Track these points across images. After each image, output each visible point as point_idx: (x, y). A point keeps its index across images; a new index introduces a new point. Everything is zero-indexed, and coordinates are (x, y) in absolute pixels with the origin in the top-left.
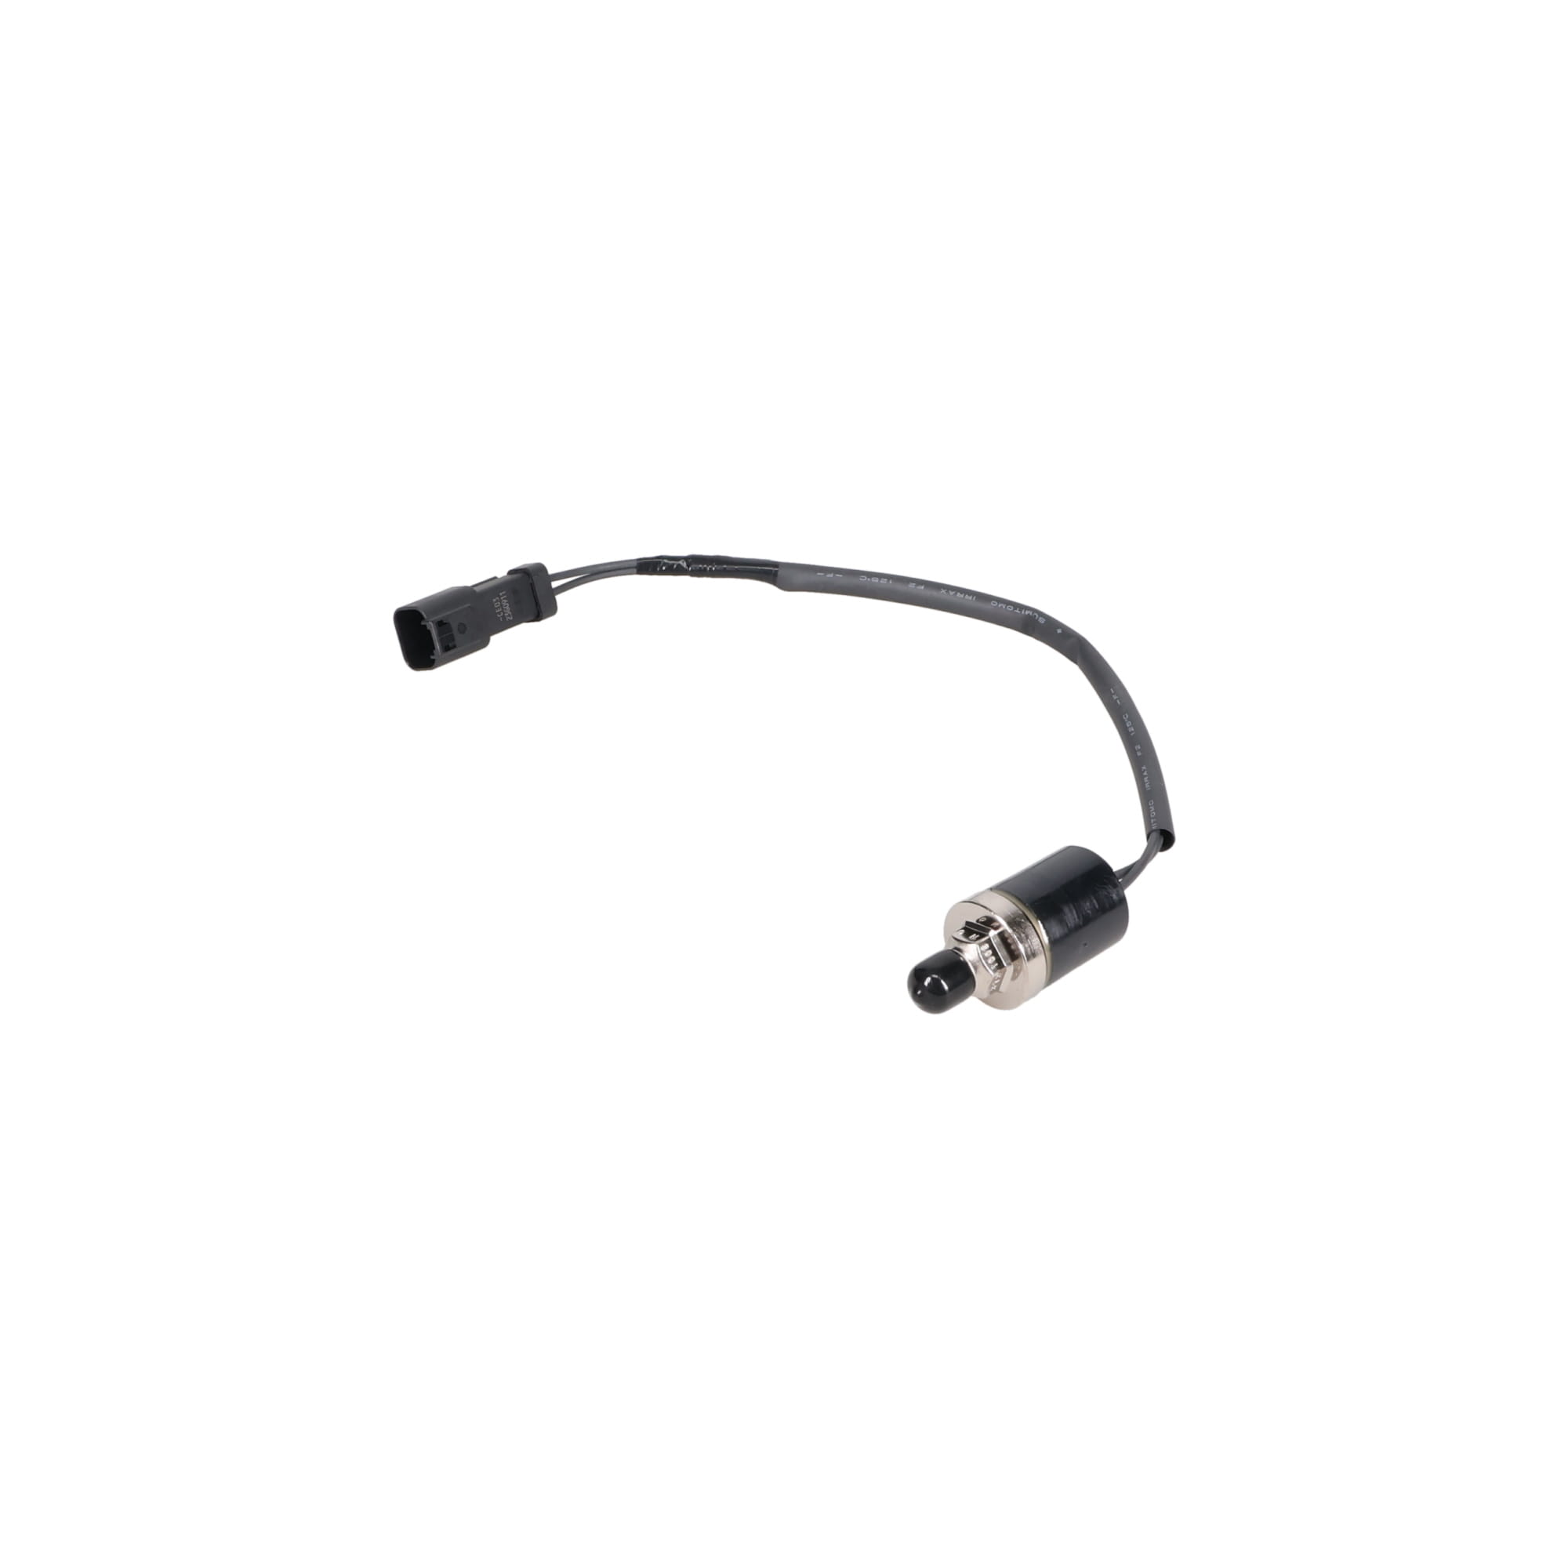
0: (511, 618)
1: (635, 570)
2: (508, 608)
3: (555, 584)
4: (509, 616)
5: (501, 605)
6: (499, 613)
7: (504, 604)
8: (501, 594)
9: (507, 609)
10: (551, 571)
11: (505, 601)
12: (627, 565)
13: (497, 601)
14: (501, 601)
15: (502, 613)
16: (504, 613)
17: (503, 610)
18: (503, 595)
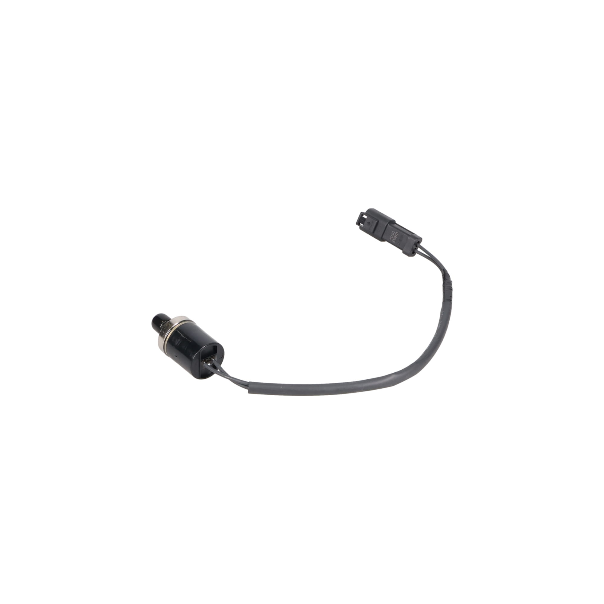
0: (394, 242)
2: (396, 238)
4: (394, 241)
5: (394, 235)
6: (392, 237)
7: (395, 236)
10: (422, 245)
11: (396, 236)
13: (394, 233)
14: (395, 234)
15: (392, 238)
16: (393, 238)
17: (393, 237)
18: (397, 233)
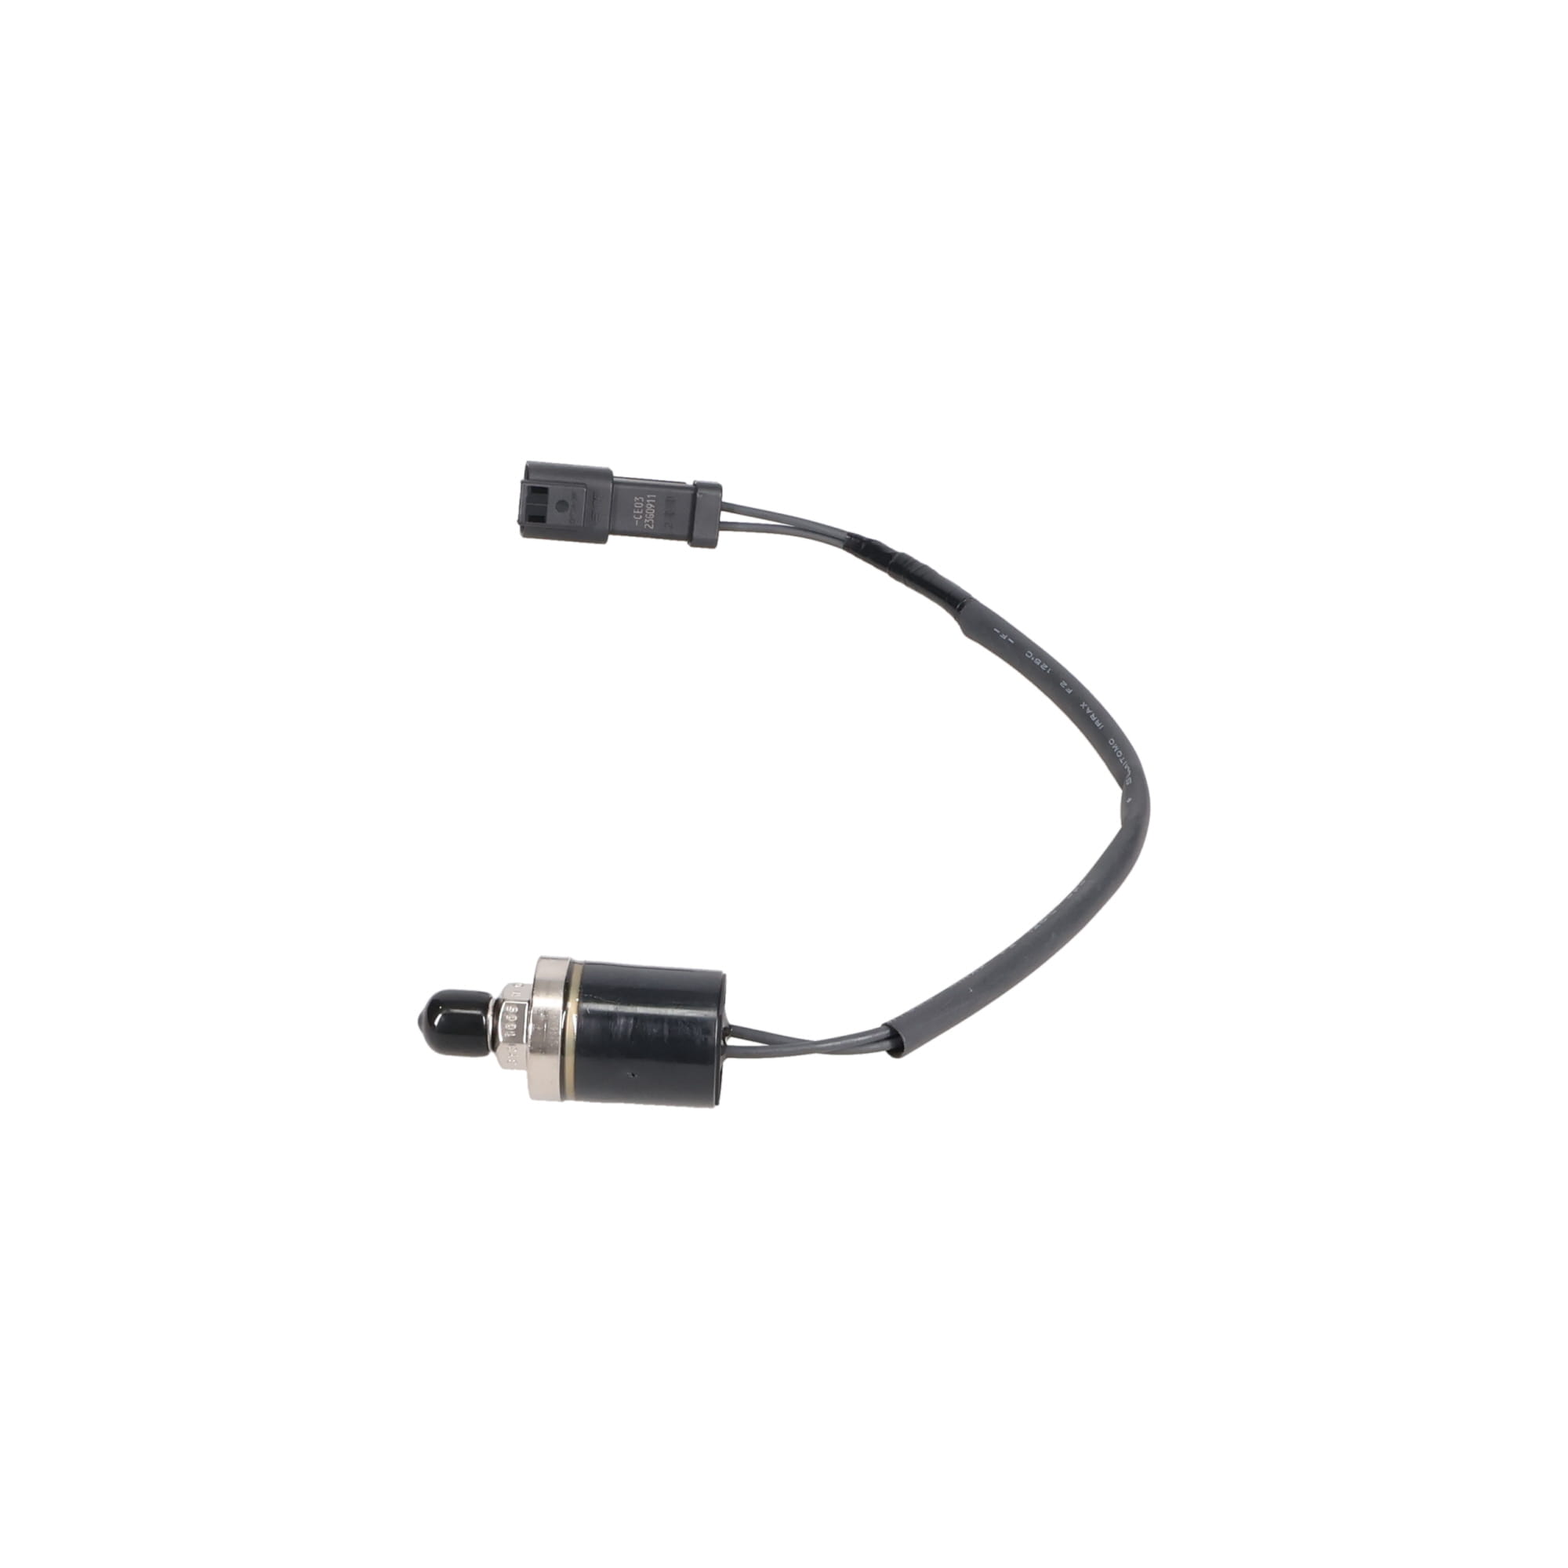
0: (652, 528)
1: (842, 545)
2: (652, 515)
3: (725, 517)
4: (650, 523)
5: (644, 508)
6: (638, 515)
7: (649, 509)
8: (649, 496)
9: (650, 513)
10: (727, 498)
11: (652, 506)
12: (834, 533)
13: (640, 501)
14: (645, 503)
15: (641, 517)
16: (644, 518)
17: (643, 515)
18: (651, 498)
